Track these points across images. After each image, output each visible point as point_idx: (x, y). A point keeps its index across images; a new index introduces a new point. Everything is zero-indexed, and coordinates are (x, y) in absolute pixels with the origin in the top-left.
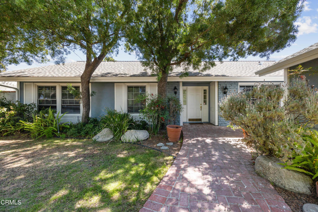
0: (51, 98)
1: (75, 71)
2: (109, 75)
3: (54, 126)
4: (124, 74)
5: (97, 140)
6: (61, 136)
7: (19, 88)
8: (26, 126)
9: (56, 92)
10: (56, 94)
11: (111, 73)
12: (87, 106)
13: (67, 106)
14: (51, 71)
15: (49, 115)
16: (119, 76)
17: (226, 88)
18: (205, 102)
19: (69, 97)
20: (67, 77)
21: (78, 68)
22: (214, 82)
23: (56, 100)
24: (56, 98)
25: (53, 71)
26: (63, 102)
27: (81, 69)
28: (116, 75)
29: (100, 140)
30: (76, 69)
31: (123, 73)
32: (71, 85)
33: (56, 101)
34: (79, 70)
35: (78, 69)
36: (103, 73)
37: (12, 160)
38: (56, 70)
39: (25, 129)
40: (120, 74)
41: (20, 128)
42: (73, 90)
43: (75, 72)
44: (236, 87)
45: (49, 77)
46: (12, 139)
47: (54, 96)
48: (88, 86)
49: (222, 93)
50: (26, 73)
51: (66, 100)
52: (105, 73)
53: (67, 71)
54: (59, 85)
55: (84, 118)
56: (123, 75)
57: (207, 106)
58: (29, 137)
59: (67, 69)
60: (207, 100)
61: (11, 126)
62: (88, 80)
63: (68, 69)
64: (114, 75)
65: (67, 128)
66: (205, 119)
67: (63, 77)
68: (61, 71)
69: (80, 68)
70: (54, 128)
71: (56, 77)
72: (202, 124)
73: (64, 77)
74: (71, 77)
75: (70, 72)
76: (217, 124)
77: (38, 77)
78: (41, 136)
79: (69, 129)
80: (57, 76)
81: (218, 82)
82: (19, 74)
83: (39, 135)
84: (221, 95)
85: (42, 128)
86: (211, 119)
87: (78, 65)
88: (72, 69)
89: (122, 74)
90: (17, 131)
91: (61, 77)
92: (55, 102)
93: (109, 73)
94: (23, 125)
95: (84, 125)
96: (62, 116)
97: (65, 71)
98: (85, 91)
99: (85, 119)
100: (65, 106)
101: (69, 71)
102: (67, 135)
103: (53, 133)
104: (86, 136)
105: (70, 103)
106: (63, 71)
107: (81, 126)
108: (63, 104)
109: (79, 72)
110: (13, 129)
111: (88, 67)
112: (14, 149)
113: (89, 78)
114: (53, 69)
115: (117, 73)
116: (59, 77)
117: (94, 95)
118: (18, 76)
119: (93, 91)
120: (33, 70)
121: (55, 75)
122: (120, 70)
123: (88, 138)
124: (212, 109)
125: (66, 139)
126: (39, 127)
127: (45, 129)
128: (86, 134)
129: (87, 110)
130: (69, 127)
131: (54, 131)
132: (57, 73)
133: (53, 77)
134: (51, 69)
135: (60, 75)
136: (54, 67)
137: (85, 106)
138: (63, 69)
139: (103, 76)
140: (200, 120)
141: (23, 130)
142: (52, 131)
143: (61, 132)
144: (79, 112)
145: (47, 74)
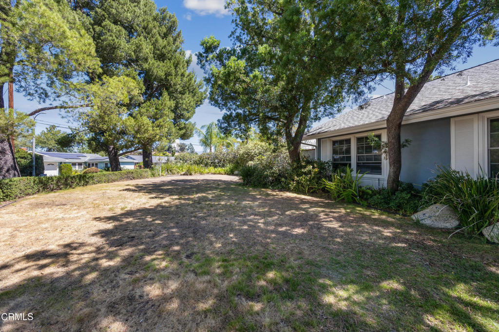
0: (346, 154)
1: (374, 113)
2: (438, 105)
3: (353, 188)
4: (482, 94)
5: (421, 222)
6: (361, 203)
7: (317, 145)
8: (327, 185)
9: (350, 146)
10: (350, 148)
11: (441, 101)
12: (397, 163)
13: (363, 163)
14: (345, 121)
15: (347, 175)
16: (466, 101)
19: (366, 151)
20: (367, 124)
21: (376, 108)
23: (350, 156)
24: (350, 154)
25: (347, 120)
26: (359, 158)
27: (382, 109)
28: (458, 101)
29: (428, 222)
30: (374, 111)
31: (477, 93)
32: (373, 134)
34: (379, 111)
35: (376, 110)
36: (425, 105)
37: (324, 218)
38: (349, 118)
39: (326, 189)
40: (467, 97)
41: (322, 187)
42: (376, 140)
43: (374, 115)
45: (346, 128)
46: (317, 197)
47: (348, 151)
48: (398, 133)
50: (323, 129)
51: (362, 156)
52: (429, 103)
53: (363, 116)
54: (354, 137)
55: (390, 182)
56: (477, 98)
58: (329, 198)
59: (362, 114)
61: (315, 184)
62: (398, 122)
63: (364, 114)
64: (452, 103)
65: (367, 194)
67: (361, 125)
68: (355, 118)
69: (379, 108)
70: (354, 192)
71: (353, 127)
73: (363, 125)
74: (372, 123)
75: (368, 116)
77: (335, 130)
78: (340, 199)
79: (371, 196)
80: (354, 125)
82: (318, 131)
83: (339, 197)
85: (341, 190)
87: (374, 105)
88: (368, 112)
89: (476, 96)
90: (319, 189)
91: (359, 126)
92: (349, 158)
93: (438, 102)
94: (324, 184)
95: (393, 193)
96: (361, 177)
97: (360, 117)
98: (393, 141)
99: (393, 183)
100: (361, 163)
101: (365, 116)
102: (370, 203)
103: (352, 198)
104: (399, 210)
105: (367, 160)
106: (358, 118)
107: (388, 193)
108: (358, 161)
109: (380, 113)
110: (316, 187)
111: (398, 103)
112: (322, 208)
113: (400, 118)
114: (346, 118)
115: (460, 97)
117: (408, 145)
118: (319, 133)
119: (407, 138)
120: (329, 124)
121: (351, 125)
122: (463, 90)
123: (402, 215)
125: (370, 209)
126: (338, 188)
127: (344, 191)
128: (398, 207)
129: (397, 170)
130: (370, 192)
131: (353, 195)
132: (352, 121)
133: (350, 127)
134: (344, 118)
135: (357, 124)
136: (346, 115)
137: (394, 164)
138: (358, 116)
139: (427, 111)
141: (324, 189)
142: (352, 194)
143: (361, 197)
144: (380, 173)
145: (343, 126)
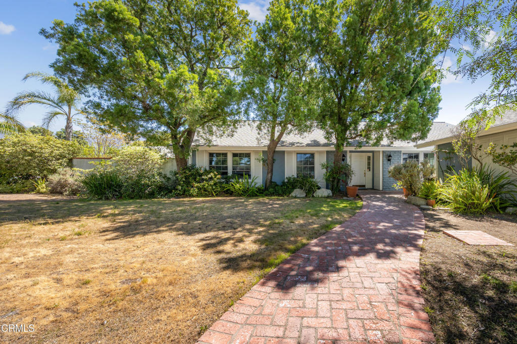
0: (222, 165)
7: (191, 155)
9: (226, 158)
10: (226, 160)
13: (237, 172)
17: (390, 156)
18: (369, 168)
19: (239, 163)
22: (379, 151)
24: (227, 165)
33: (227, 167)
44: (399, 155)
47: (225, 162)
49: (386, 160)
51: (236, 166)
54: (231, 152)
57: (371, 173)
60: (371, 166)
66: (369, 185)
72: (366, 189)
76: (381, 189)
81: (383, 152)
84: (386, 162)
86: (375, 185)
92: (225, 168)
98: (271, 159)
100: (235, 172)
105: (240, 169)
108: (233, 170)
116: (244, 147)
124: (376, 175)
140: (364, 186)
